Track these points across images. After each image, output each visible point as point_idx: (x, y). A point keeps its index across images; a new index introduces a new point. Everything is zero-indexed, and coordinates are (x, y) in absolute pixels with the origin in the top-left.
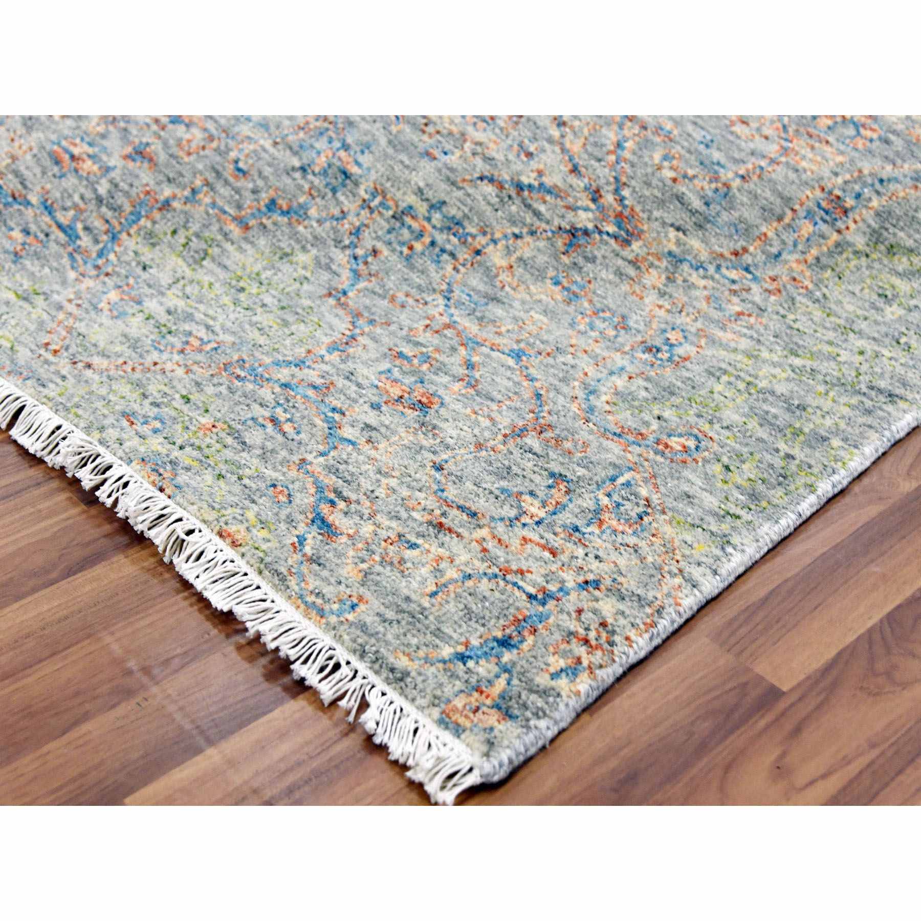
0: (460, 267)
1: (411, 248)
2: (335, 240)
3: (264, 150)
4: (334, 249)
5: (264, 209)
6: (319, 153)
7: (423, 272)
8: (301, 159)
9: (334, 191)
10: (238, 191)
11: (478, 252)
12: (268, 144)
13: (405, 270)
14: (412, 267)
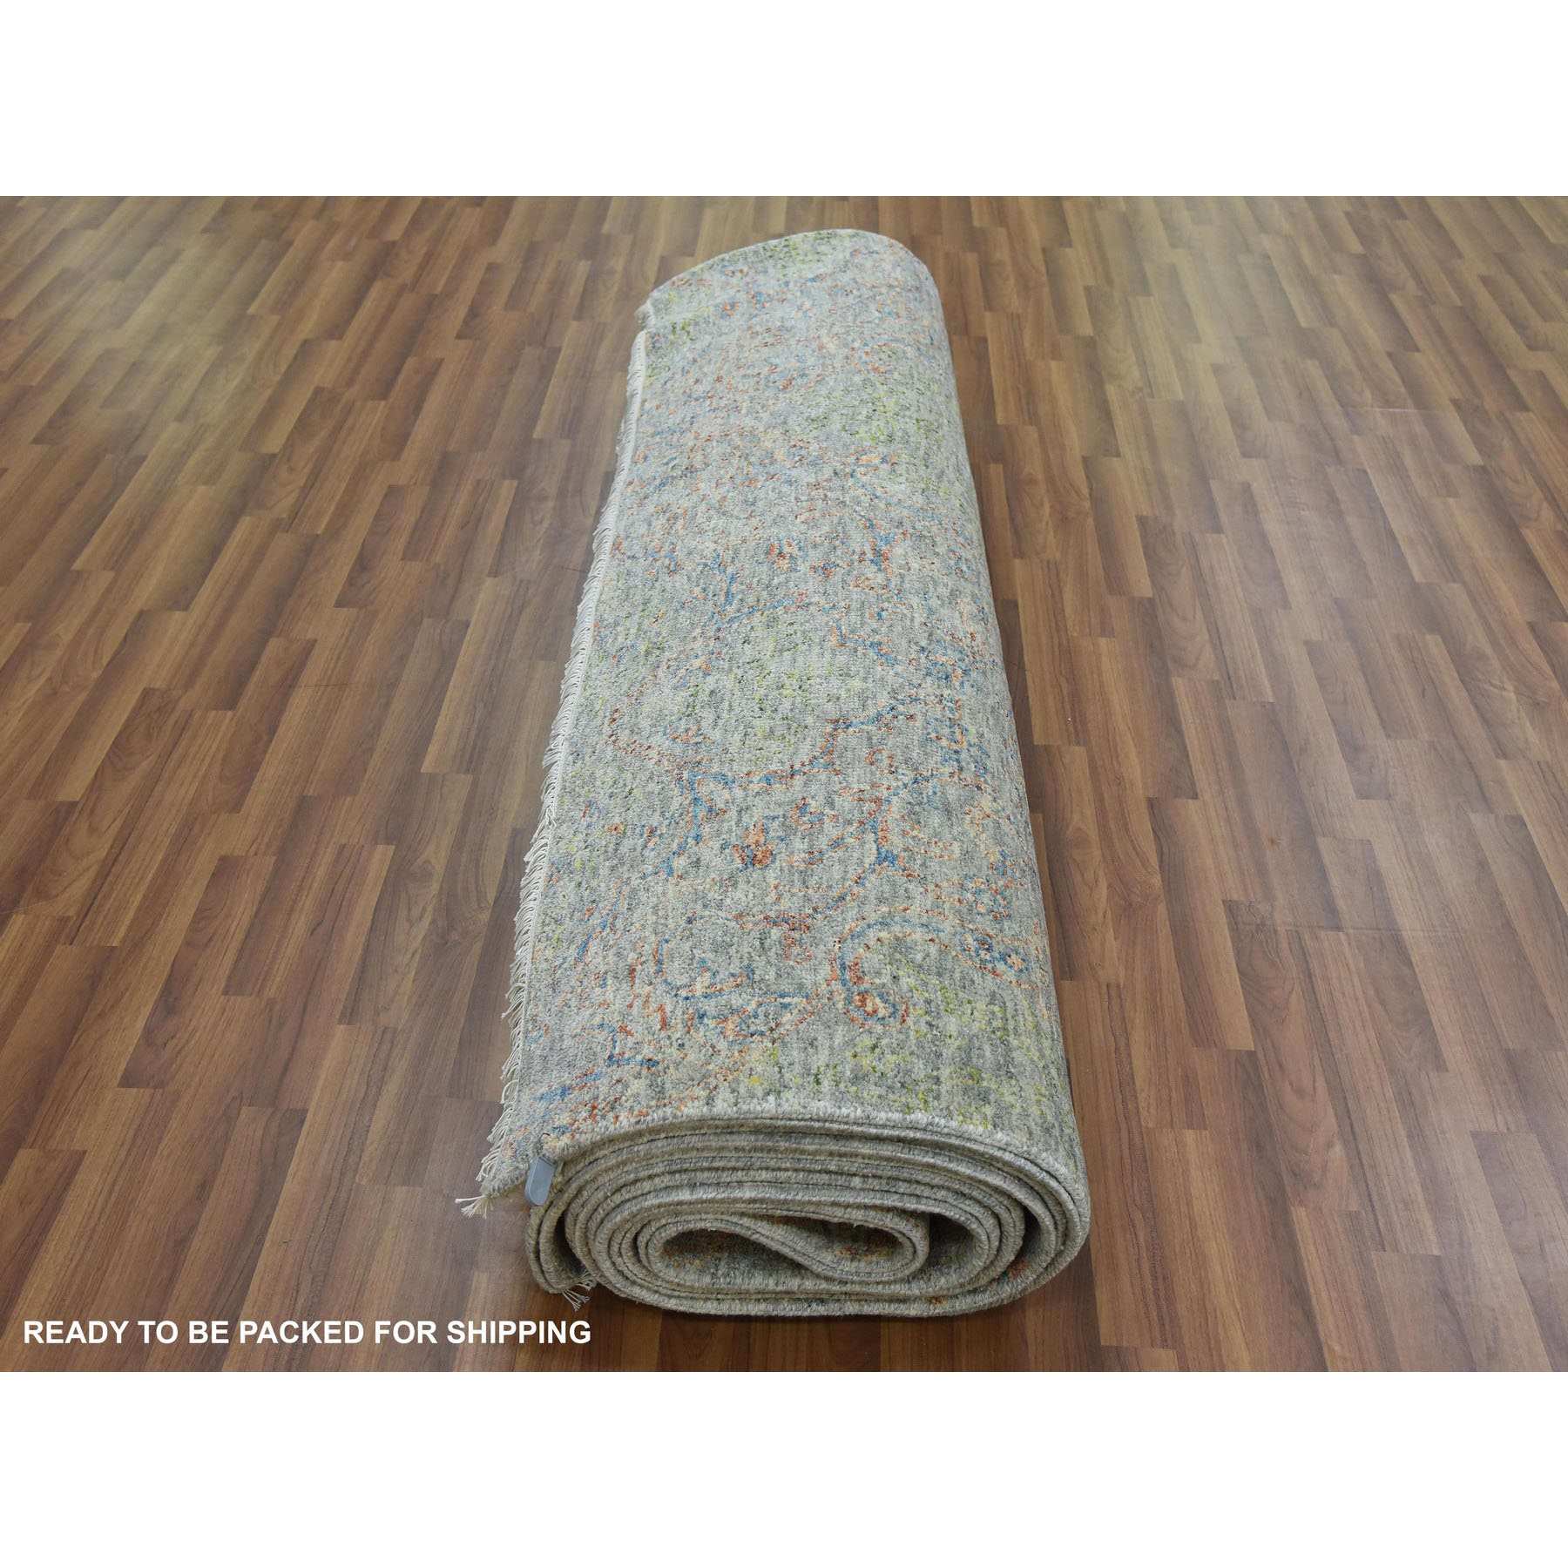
0: (956, 777)
1: (938, 738)
2: (893, 690)
3: (912, 620)
4: (885, 693)
5: (868, 643)
6: (944, 655)
7: (926, 754)
8: (929, 644)
9: (928, 674)
10: (862, 624)
11: (979, 788)
12: (918, 620)
13: (916, 742)
14: (922, 745)
